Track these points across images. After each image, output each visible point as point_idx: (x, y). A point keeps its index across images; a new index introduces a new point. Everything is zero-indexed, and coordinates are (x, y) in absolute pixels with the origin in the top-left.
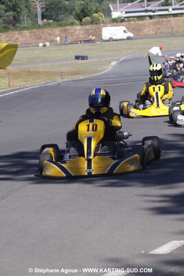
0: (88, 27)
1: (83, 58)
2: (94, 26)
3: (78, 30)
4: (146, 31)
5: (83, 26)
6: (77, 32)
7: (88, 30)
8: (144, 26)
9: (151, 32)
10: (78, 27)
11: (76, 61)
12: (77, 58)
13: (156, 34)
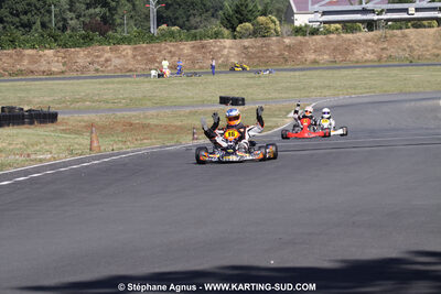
0: (246, 42)
1: (237, 102)
2: (259, 42)
3: (228, 47)
4: (359, 53)
5: (238, 41)
6: (225, 52)
7: (246, 48)
8: (356, 43)
9: (369, 56)
10: (228, 42)
11: (223, 106)
12: (224, 101)
13: (380, 59)
